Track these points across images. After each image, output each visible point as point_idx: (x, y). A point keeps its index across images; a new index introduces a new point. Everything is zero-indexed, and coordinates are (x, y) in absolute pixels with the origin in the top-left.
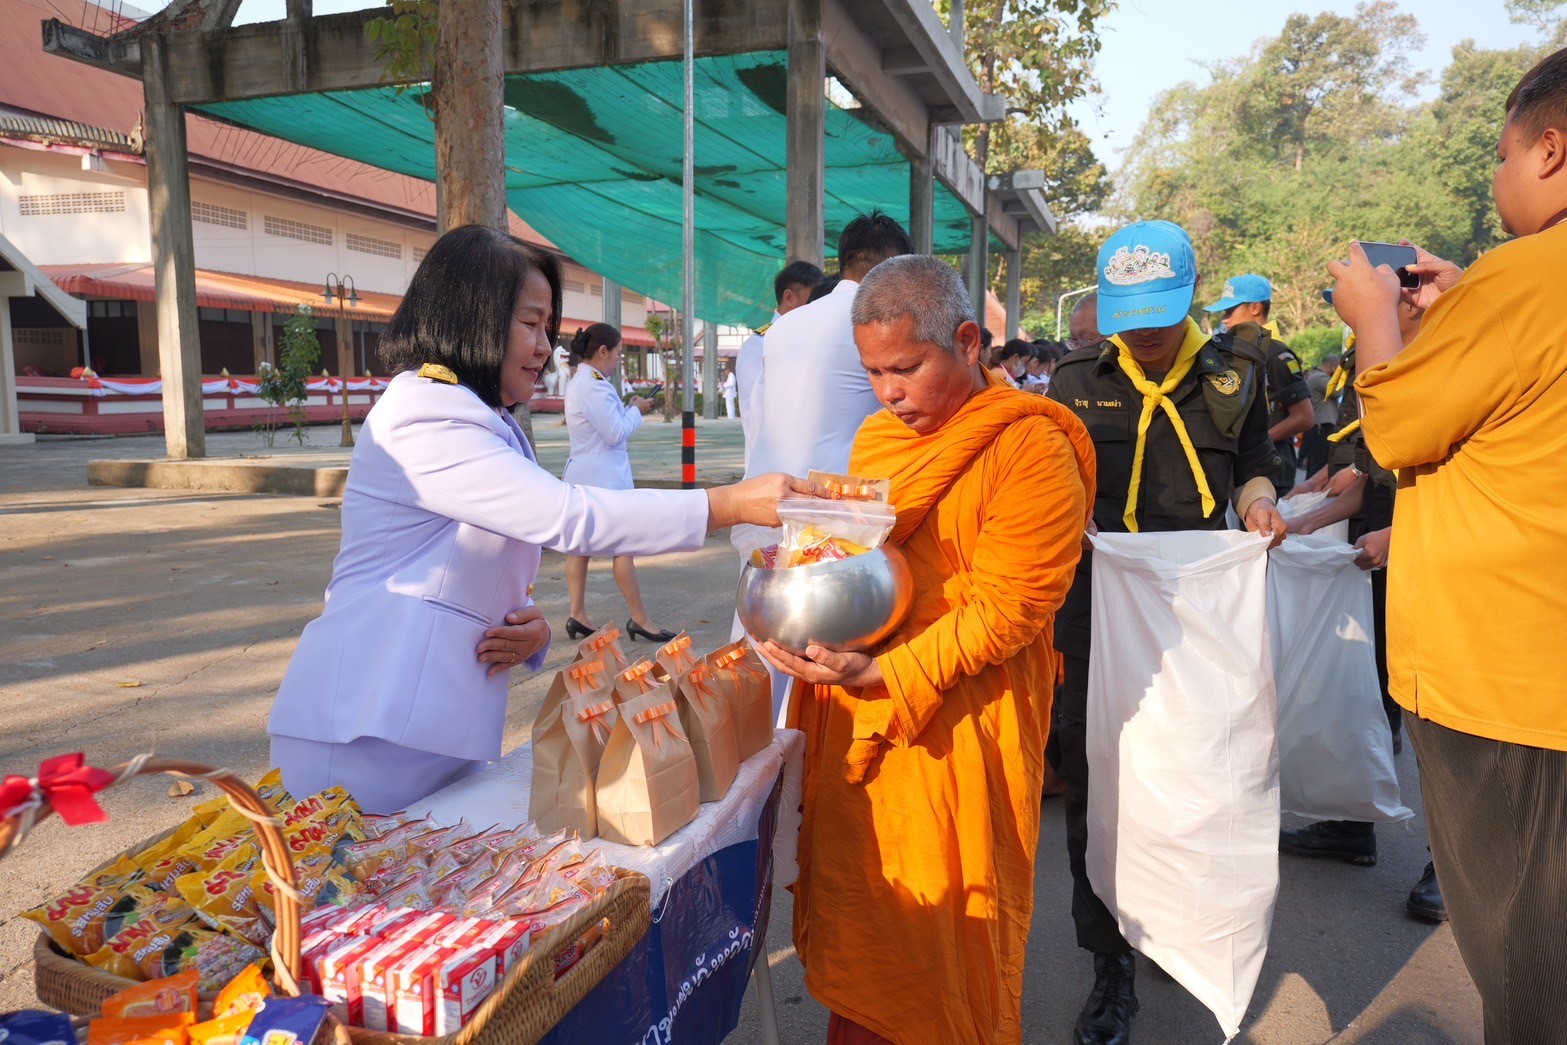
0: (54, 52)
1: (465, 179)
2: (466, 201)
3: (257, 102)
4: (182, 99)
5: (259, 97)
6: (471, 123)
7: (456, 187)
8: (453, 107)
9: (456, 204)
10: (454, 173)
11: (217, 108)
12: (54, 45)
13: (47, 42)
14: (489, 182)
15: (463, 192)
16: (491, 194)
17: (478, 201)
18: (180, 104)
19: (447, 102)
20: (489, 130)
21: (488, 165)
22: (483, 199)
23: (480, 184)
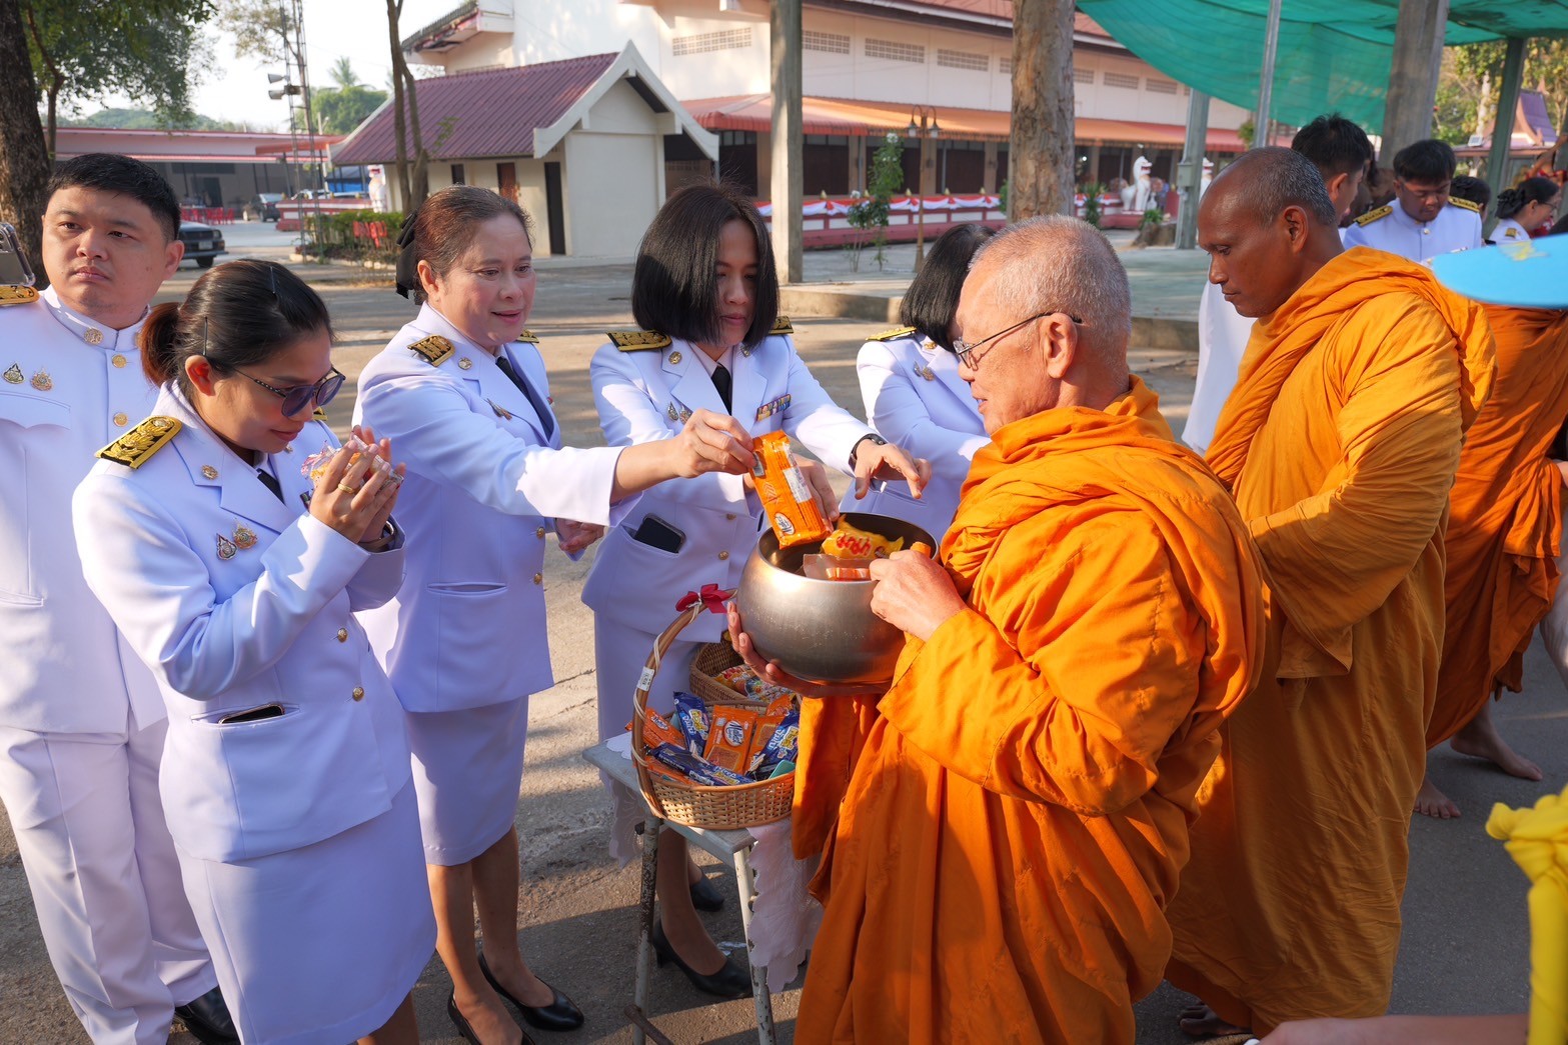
1: (1035, 30)
2: (1033, 53)
7: (1025, 40)
9: (1024, 56)
10: (1025, 26)
14: (1057, 31)
15: (1032, 44)
16: (1058, 43)
17: (1045, 52)
21: (1057, 14)
22: (1050, 49)
23: (1048, 35)
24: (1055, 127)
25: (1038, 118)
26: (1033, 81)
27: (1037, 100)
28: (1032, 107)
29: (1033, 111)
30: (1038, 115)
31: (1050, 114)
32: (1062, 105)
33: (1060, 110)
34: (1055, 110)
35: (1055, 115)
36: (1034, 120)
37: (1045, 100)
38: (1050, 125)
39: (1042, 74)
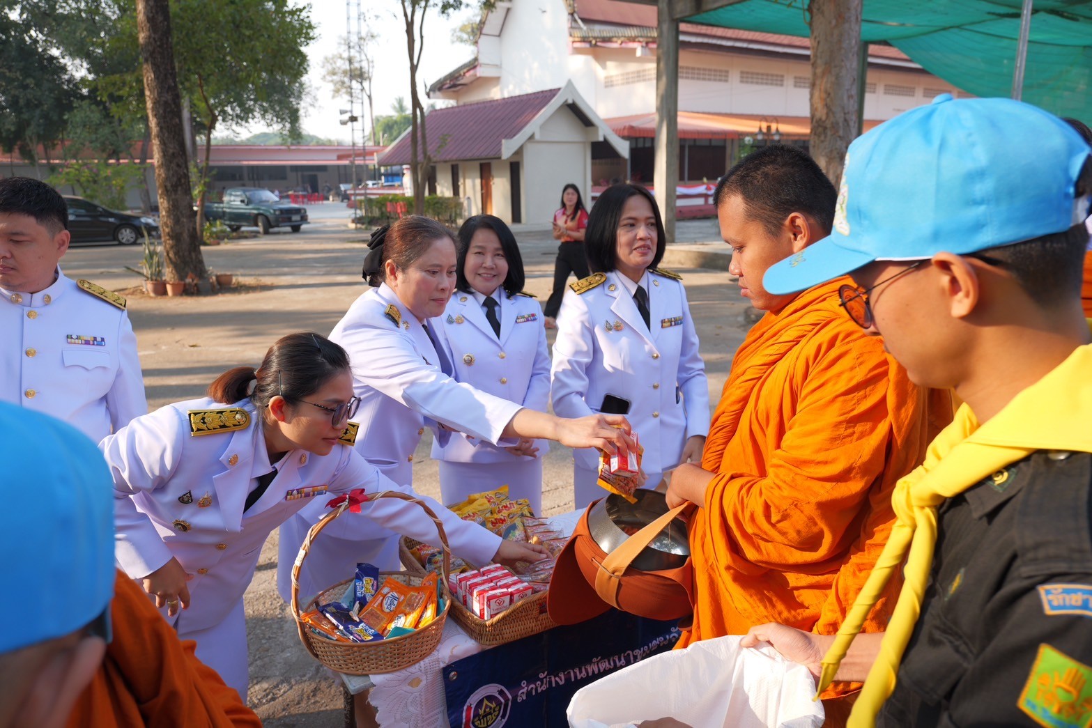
1: (826, 63)
2: (825, 80)
3: (721, 10)
4: (678, 16)
5: (722, 7)
6: (834, 22)
7: (819, 71)
8: (822, 13)
9: (818, 82)
10: (819, 61)
11: (698, 18)
14: (843, 64)
15: (824, 73)
17: (833, 79)
18: (677, 19)
19: (818, 10)
20: (847, 26)
21: (843, 51)
22: (837, 77)
23: (835, 67)
24: (841, 133)
25: (829, 126)
26: (825, 100)
27: (827, 114)
28: (824, 118)
29: (824, 122)
30: (828, 124)
31: (838, 124)
32: (847, 116)
33: (846, 120)
34: (841, 121)
35: (841, 124)
36: (825, 128)
37: (833, 113)
38: (837, 132)
39: (832, 95)
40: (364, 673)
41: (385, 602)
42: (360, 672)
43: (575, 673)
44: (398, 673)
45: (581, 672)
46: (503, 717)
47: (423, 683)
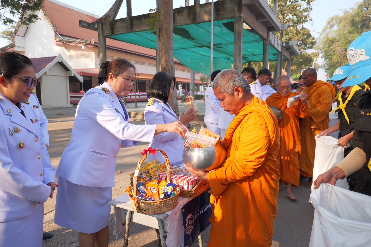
0: (81, 27)
1: (165, 51)
2: (165, 56)
3: (120, 35)
4: (105, 35)
5: (120, 34)
6: (167, 40)
7: (163, 53)
8: (163, 36)
9: (163, 57)
10: (163, 50)
11: (112, 36)
12: (81, 25)
13: (80, 25)
14: (170, 52)
15: (165, 54)
16: (170, 54)
17: (168, 56)
18: (105, 36)
19: (162, 35)
20: (170, 41)
21: (170, 48)
22: (169, 55)
23: (168, 52)
24: (171, 72)
25: (167, 70)
26: (165, 62)
27: (166, 66)
28: (166, 67)
29: (166, 68)
30: (167, 69)
31: (170, 69)
32: (172, 67)
33: (172, 68)
34: (171, 68)
35: (171, 69)
36: (166, 70)
37: (168, 66)
38: (170, 71)
39: (167, 61)
40: (164, 212)
41: (152, 191)
42: (162, 212)
43: (205, 209)
44: (172, 211)
45: (206, 208)
46: (192, 226)
47: (178, 214)
